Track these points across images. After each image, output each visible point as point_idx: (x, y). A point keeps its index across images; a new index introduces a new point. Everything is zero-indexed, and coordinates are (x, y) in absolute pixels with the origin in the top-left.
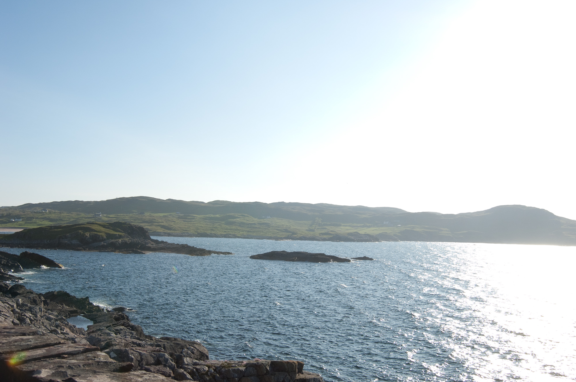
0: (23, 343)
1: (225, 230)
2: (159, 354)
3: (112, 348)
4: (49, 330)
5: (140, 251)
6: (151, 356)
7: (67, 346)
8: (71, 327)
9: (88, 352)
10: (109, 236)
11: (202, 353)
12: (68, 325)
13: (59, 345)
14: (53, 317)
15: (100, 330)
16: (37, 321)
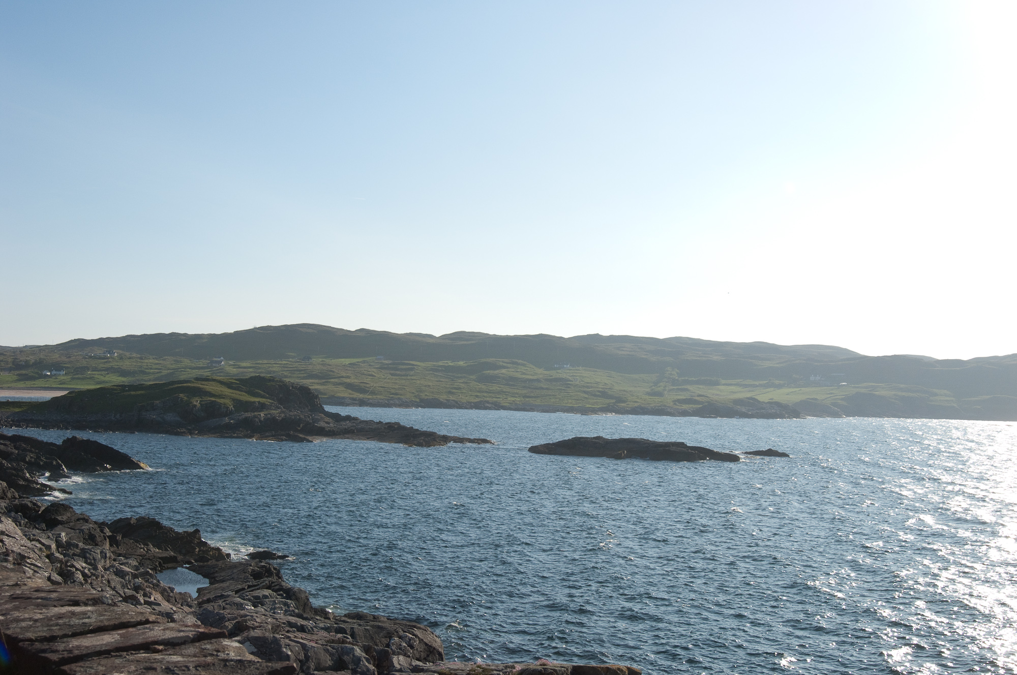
0: (75, 621)
1: (476, 394)
2: (342, 649)
3: (247, 634)
4: (121, 596)
5: (303, 436)
6: (327, 651)
7: (162, 628)
8: (165, 590)
9: (204, 640)
10: (241, 406)
11: (430, 646)
12: (158, 586)
13: (146, 626)
14: (127, 569)
15: (222, 596)
16: (97, 578)
